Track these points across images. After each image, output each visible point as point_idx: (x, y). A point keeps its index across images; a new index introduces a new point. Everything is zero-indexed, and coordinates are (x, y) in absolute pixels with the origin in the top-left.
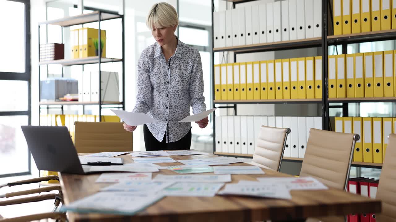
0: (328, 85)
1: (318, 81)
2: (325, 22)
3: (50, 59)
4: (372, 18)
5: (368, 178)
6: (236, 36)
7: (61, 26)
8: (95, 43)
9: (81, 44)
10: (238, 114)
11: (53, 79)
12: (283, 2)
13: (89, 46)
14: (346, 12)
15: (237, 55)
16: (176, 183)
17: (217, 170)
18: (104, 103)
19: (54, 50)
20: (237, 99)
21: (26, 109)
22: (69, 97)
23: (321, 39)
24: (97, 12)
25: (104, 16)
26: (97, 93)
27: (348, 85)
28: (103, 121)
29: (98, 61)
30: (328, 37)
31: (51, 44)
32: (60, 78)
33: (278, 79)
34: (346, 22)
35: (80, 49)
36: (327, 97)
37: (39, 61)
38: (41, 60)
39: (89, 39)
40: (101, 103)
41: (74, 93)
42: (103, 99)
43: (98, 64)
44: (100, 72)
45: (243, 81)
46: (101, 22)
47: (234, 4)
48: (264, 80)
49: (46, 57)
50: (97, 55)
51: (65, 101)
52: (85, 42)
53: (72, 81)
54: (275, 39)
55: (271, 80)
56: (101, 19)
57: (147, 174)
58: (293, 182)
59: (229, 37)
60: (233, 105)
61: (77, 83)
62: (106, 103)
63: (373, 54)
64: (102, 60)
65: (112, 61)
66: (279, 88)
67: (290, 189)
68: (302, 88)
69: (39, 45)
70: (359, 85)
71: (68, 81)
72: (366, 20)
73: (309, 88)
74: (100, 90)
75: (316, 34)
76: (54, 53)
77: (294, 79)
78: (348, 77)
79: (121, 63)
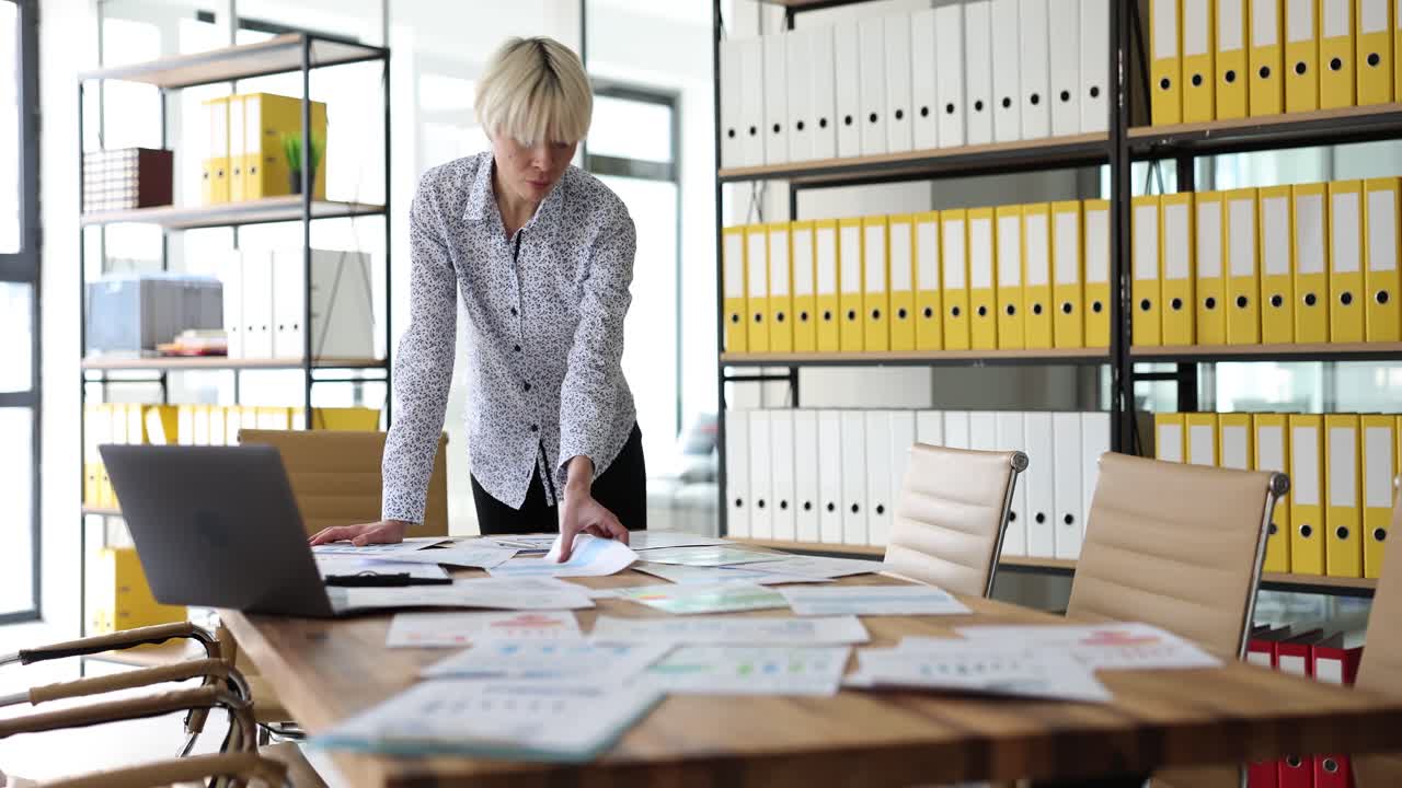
0: (1131, 301)
1: (1096, 286)
2: (1121, 78)
3: (121, 204)
4: (1288, 66)
5: (1269, 626)
6: (800, 126)
7: (160, 88)
8: (291, 148)
9: (237, 150)
10: (803, 401)
11: (135, 277)
12: (970, 7)
13: (268, 160)
14: (1197, 44)
15: (802, 195)
16: (678, 647)
17: (799, 600)
18: (320, 363)
19: (136, 174)
20: (804, 349)
21: (25, 385)
22: (190, 340)
23: (1106, 137)
24: (296, 37)
25: (321, 50)
26: (296, 327)
27: (1202, 302)
28: (317, 429)
29: (301, 212)
30: (1133, 132)
31: (125, 150)
32: (157, 274)
33: (954, 280)
34: (1197, 80)
35: (233, 167)
36: (1128, 341)
37: (82, 211)
38: (87, 208)
39: (268, 133)
40: (310, 363)
41: (209, 328)
42: (320, 349)
43: (301, 224)
44: (308, 251)
45: (827, 286)
46: (312, 72)
47: (791, 12)
48: (901, 282)
49: (109, 196)
50: (298, 190)
51: (177, 354)
52: (254, 145)
53: (199, 283)
54: (942, 137)
55: (928, 281)
56: (312, 60)
57: (554, 616)
58: (1087, 642)
59: (777, 128)
60: (785, 371)
61: (217, 291)
62: (331, 364)
63: (1291, 191)
64: (316, 208)
65: (352, 215)
66: (956, 312)
67: (1092, 666)
68: (1038, 309)
69: (82, 155)
70: (1242, 302)
71: (187, 285)
72: (1265, 72)
73: (1063, 312)
74: (309, 315)
75: (1090, 120)
76: (136, 183)
77: (1009, 278)
78: (1203, 272)
79: (381, 219)
